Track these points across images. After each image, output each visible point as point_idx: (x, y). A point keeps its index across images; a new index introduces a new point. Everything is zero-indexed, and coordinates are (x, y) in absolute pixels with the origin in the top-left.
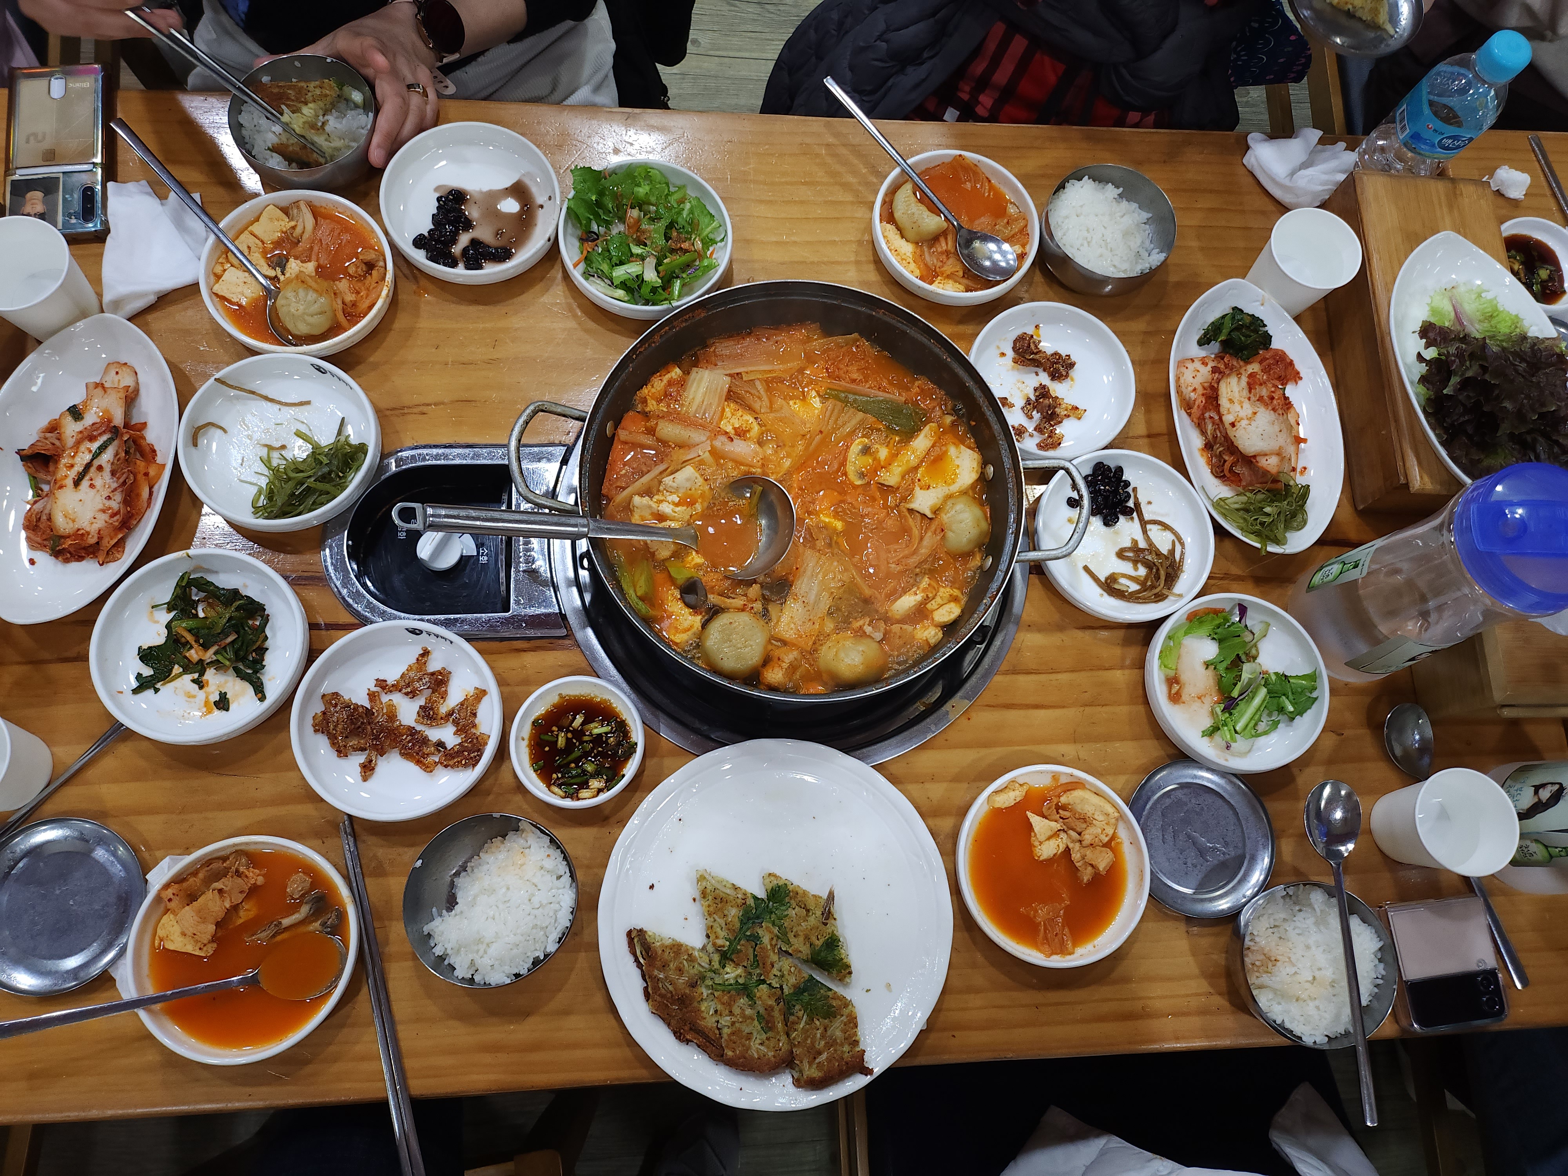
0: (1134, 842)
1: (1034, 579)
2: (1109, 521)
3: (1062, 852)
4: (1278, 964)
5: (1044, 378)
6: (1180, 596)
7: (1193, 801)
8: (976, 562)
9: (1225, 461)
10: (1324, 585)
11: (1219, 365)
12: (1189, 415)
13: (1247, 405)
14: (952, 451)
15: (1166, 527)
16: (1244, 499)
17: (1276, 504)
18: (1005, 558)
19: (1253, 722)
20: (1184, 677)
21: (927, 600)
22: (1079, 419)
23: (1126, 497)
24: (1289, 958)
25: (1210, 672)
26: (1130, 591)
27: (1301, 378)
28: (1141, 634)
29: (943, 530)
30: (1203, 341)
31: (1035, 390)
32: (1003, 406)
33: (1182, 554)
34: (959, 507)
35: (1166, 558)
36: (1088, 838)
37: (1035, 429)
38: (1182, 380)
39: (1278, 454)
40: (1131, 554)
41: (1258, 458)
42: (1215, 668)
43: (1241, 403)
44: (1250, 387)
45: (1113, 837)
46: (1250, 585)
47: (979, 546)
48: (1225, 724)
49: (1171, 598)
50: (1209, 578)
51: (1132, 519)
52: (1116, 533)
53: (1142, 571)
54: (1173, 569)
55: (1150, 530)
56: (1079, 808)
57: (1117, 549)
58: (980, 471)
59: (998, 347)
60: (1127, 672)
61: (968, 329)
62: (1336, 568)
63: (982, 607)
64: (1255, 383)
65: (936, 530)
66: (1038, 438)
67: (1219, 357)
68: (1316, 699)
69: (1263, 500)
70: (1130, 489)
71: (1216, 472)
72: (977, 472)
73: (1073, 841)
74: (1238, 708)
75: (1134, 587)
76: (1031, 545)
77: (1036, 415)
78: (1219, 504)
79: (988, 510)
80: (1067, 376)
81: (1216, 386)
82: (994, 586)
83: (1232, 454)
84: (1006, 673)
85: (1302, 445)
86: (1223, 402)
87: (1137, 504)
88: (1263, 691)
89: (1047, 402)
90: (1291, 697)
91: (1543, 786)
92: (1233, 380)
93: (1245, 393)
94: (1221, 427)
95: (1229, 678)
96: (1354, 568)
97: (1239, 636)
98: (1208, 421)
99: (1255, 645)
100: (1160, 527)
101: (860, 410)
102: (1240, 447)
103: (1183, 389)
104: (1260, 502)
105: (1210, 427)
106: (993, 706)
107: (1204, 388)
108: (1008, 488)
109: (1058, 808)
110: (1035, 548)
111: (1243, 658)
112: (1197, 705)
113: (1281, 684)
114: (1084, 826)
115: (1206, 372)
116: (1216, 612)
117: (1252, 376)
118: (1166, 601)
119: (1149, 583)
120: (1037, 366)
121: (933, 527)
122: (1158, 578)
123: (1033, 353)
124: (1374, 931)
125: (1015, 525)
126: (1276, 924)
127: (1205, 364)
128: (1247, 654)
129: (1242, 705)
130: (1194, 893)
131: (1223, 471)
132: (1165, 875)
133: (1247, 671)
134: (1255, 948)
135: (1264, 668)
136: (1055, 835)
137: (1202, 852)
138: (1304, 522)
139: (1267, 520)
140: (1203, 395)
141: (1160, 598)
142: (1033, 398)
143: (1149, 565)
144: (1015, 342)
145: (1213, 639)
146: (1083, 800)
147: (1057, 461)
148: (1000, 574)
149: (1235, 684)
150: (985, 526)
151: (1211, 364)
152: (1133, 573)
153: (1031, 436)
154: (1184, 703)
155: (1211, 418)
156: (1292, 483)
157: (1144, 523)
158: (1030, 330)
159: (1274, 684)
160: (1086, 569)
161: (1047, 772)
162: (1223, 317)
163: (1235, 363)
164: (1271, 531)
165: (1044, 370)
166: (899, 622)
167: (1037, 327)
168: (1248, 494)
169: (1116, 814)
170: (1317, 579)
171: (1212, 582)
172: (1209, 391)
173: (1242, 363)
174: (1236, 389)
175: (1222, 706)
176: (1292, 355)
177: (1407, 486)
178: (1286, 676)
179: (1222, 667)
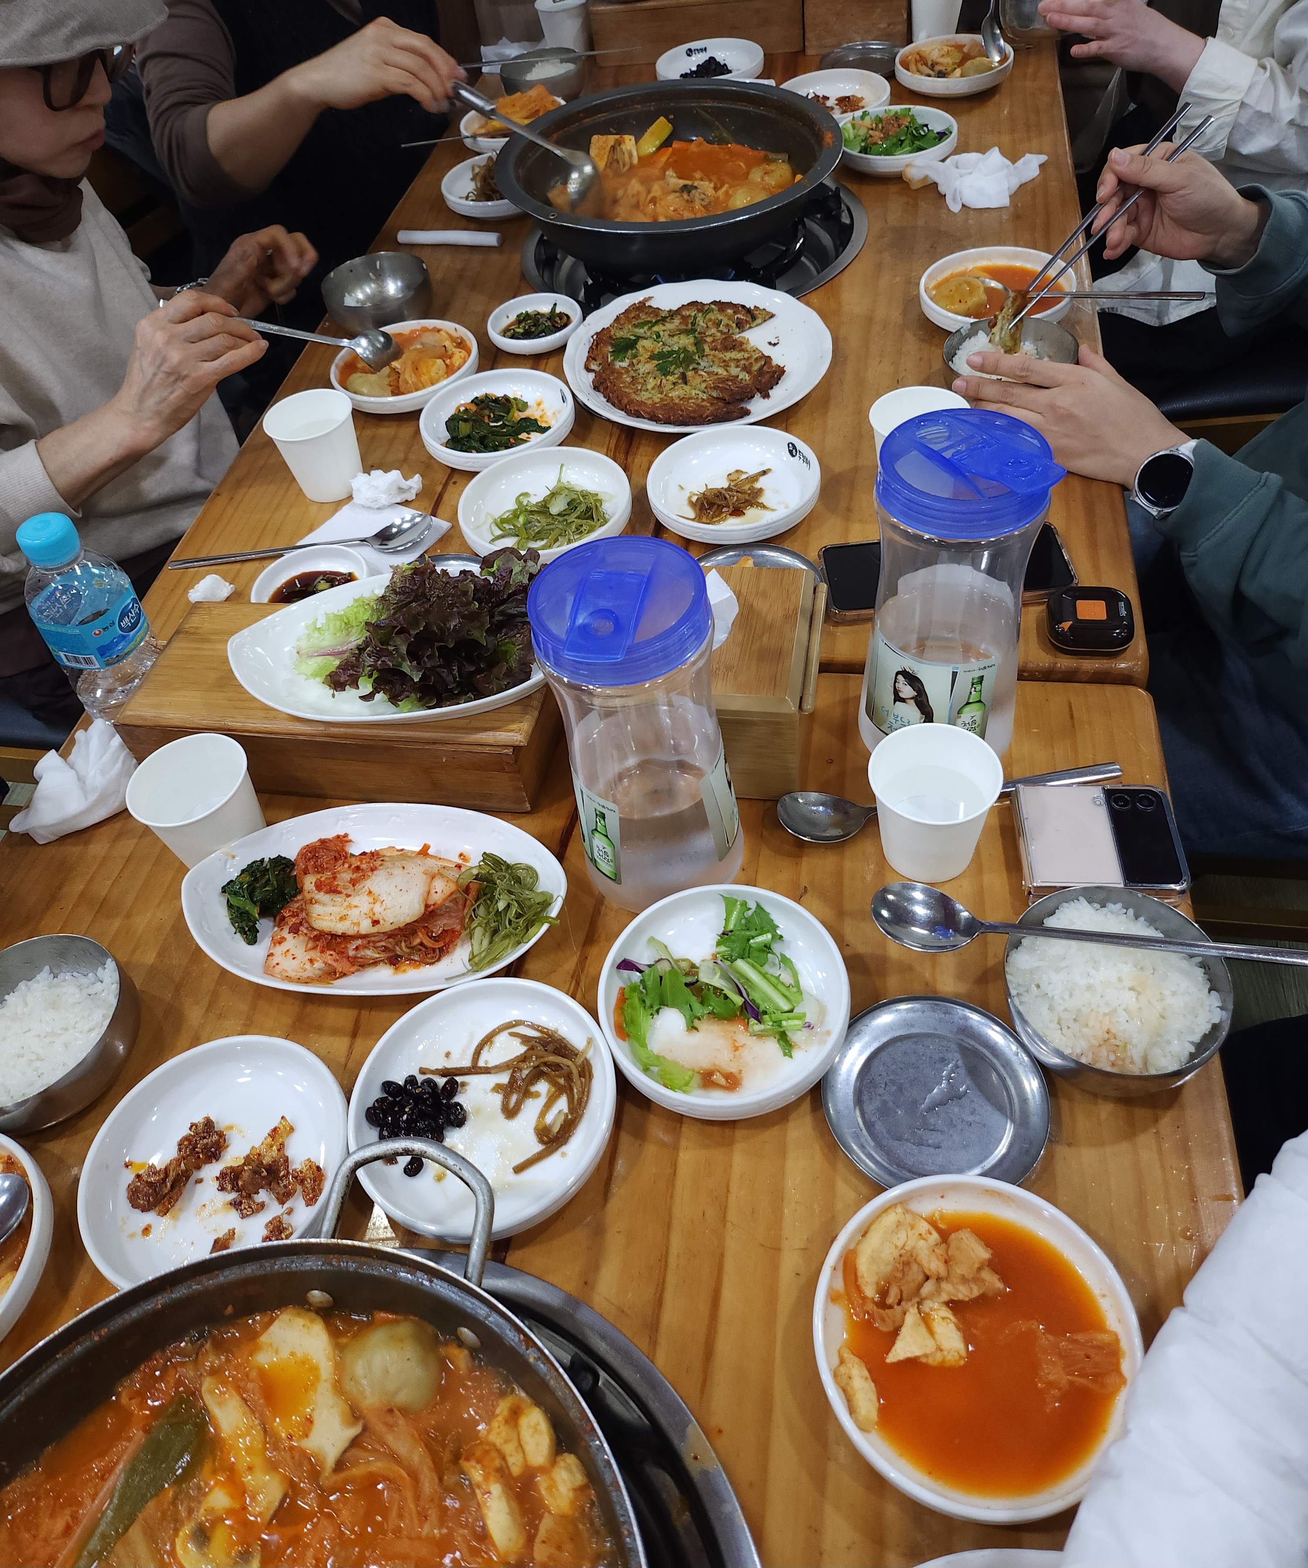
0: (942, 1192)
1: (514, 1257)
2: (458, 1118)
3: (955, 1315)
4: (1113, 1030)
5: (211, 1172)
6: (590, 1041)
7: (881, 1091)
8: (460, 1359)
9: (421, 944)
10: (616, 861)
11: (290, 923)
12: (344, 975)
13: (354, 900)
14: (264, 1359)
15: (488, 1040)
16: (478, 932)
17: (496, 894)
18: (469, 1304)
19: (780, 987)
20: (704, 1062)
21: (503, 1473)
22: (292, 1129)
23: (429, 1086)
24: (1105, 1015)
25: (703, 1026)
26: (566, 1110)
27: (346, 835)
28: (631, 1109)
29: (391, 1411)
30: (251, 936)
31: (222, 1189)
32: (227, 1248)
33: (533, 1026)
34: (359, 1368)
35: (532, 1048)
36: (935, 1266)
37: (282, 1203)
38: (292, 974)
39: (433, 878)
40: (514, 1098)
41: (430, 902)
42: (699, 1019)
43: (349, 906)
44: (333, 891)
45: (932, 1223)
46: (594, 951)
47: (435, 1343)
48: (778, 1023)
49: (590, 1055)
50: (573, 997)
51: (463, 1084)
52: (478, 1111)
53: (542, 1087)
54: (550, 1042)
55: (486, 1062)
56: (886, 1269)
57: (501, 1117)
58: (313, 1315)
59: (132, 1236)
60: (683, 1143)
61: (83, 1280)
62: (599, 842)
63: (542, 1367)
64: (330, 884)
65: (387, 1424)
66: (298, 1203)
67: (280, 922)
68: (758, 905)
69: (488, 908)
70: (420, 1078)
71: (432, 958)
72: (312, 1321)
73: (938, 1291)
74: (758, 1001)
75: (562, 1104)
76: (459, 1250)
77: (263, 1196)
78: (476, 964)
79: (383, 1315)
80: (221, 1135)
81: (315, 933)
82: (511, 1336)
83: (414, 933)
84: (654, 1343)
85: (430, 852)
86: (340, 928)
87: (444, 1073)
88: (741, 964)
89: (246, 1175)
90: (753, 933)
91: (896, 692)
92: (316, 910)
93: (338, 899)
94: (373, 939)
95: (715, 1003)
96: (604, 818)
97: (661, 978)
98: (362, 953)
99: (677, 961)
100: (486, 1048)
101: (126, 1529)
102: (408, 920)
103: (305, 975)
104: (489, 913)
105: (370, 953)
106: (705, 1381)
107: (314, 948)
108: (356, 1272)
109: (882, 1304)
110: (465, 1245)
111: (690, 979)
112: (746, 1055)
113: (733, 942)
114: (915, 1267)
115: (294, 944)
116: (622, 999)
117: (319, 887)
118: (592, 1062)
119: (562, 1081)
120: (188, 1178)
121: (379, 1427)
122: (557, 1067)
123: (164, 1180)
124: (1065, 905)
125: (419, 1274)
126: (1056, 1020)
127: (281, 941)
128: (687, 974)
129: (755, 996)
130: (1013, 1121)
131: (434, 950)
132: (987, 1157)
133: (711, 978)
134: (1091, 1056)
135: (709, 957)
136: (926, 1320)
137: (954, 1096)
138: (529, 869)
139: (514, 909)
140: (322, 952)
141: (586, 1071)
142: (233, 1195)
143: (537, 1075)
144: (135, 1205)
145: (658, 1012)
146: (874, 1259)
147: (339, 1177)
148: (493, 1320)
149: (726, 997)
150: (405, 1329)
151: (285, 933)
152: (541, 1102)
153: (290, 1212)
154: (741, 1071)
155: (357, 948)
156: (475, 872)
157: (475, 1070)
158: (129, 1177)
159: (732, 951)
160: (519, 1169)
161: (826, 1310)
162: (230, 906)
163: (297, 905)
164: (530, 907)
165: (199, 1168)
166: (530, 1540)
167: (127, 1166)
168: (474, 925)
169: (899, 1210)
170: (607, 868)
171: (579, 995)
172: (320, 944)
173: (299, 897)
174: (329, 909)
175: (753, 1021)
176: (312, 838)
177: (517, 749)
178: (724, 934)
179: (699, 1010)
